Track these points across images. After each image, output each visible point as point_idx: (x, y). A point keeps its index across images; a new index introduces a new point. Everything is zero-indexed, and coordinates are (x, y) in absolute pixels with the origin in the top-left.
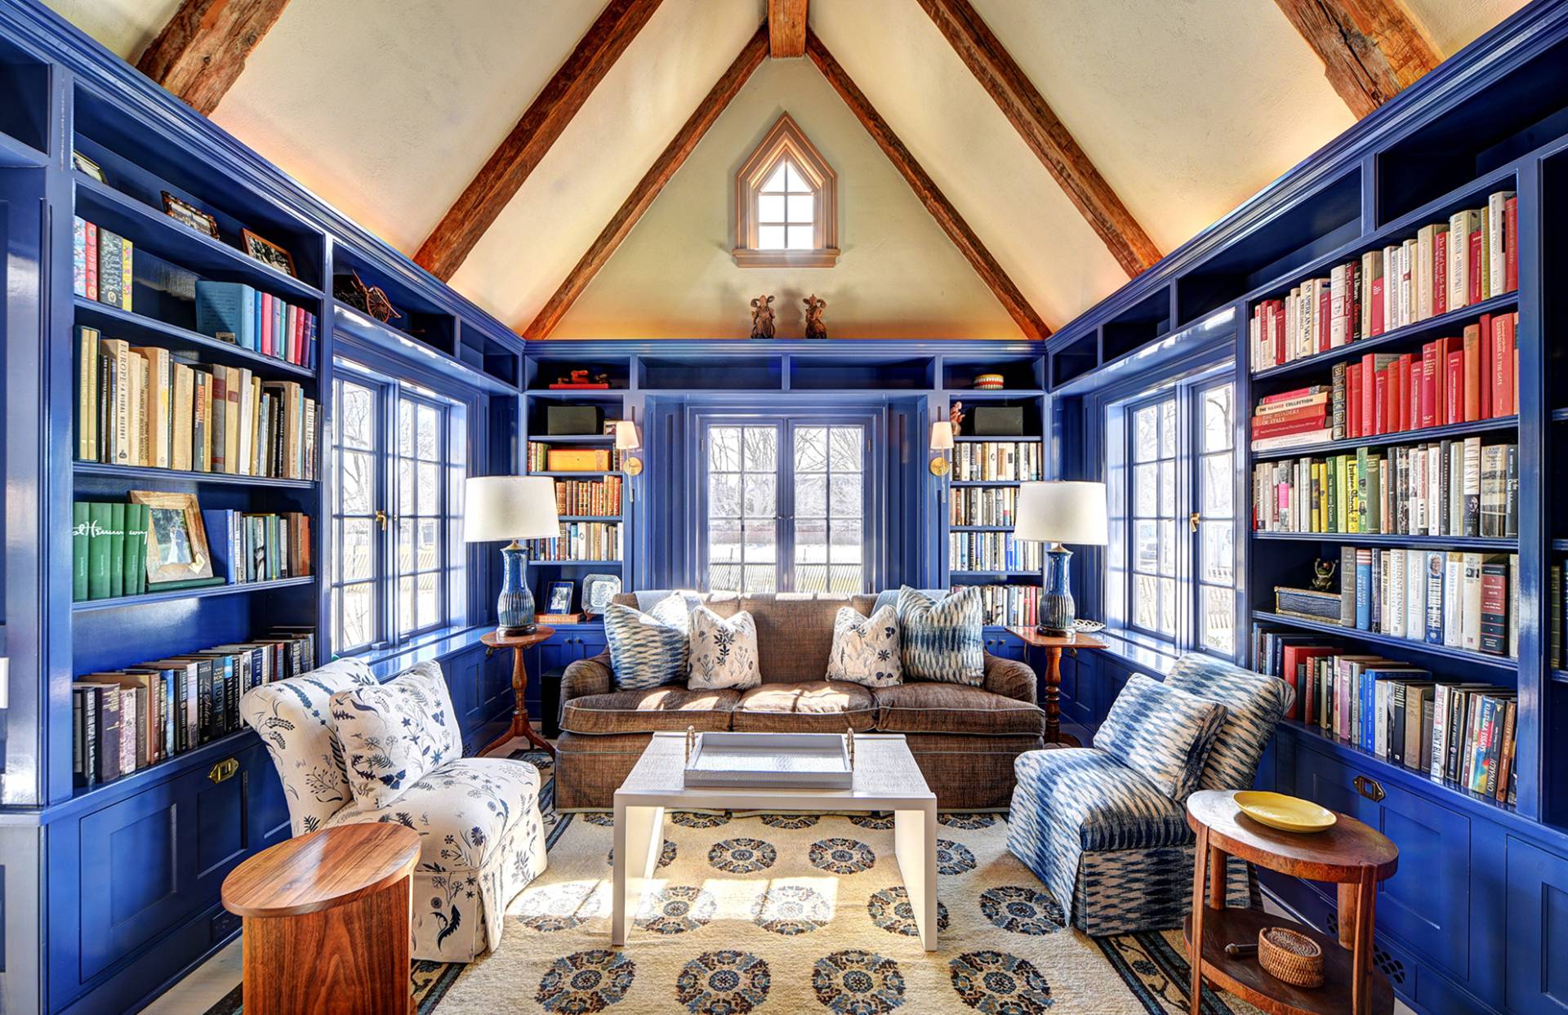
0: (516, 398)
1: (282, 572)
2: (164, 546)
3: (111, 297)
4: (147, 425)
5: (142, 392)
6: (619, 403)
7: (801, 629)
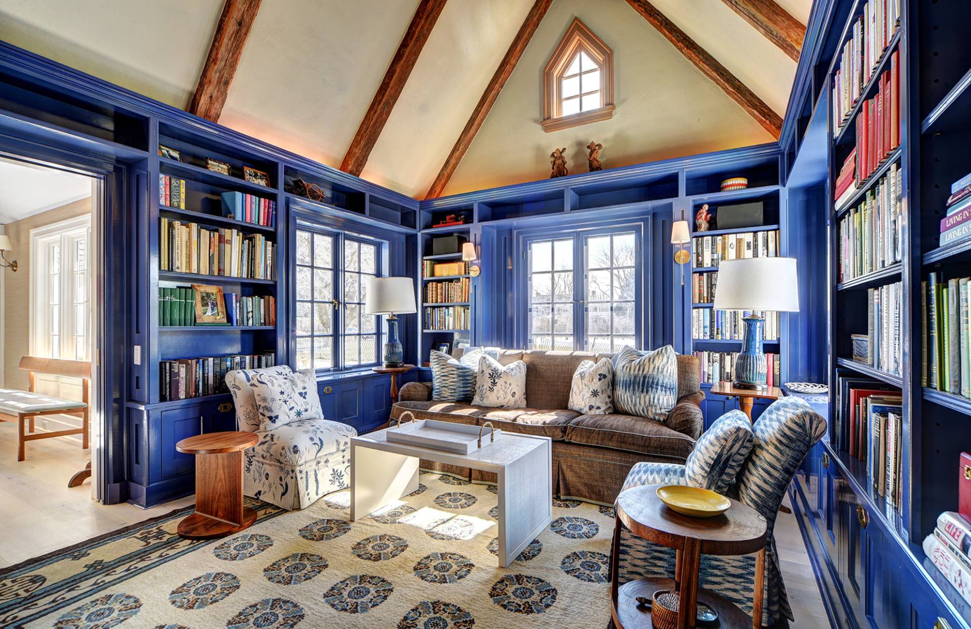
0: (416, 235)
1: (261, 323)
2: (205, 308)
3: (176, 204)
4: (189, 255)
5: (187, 242)
6: (467, 232)
7: (556, 375)
